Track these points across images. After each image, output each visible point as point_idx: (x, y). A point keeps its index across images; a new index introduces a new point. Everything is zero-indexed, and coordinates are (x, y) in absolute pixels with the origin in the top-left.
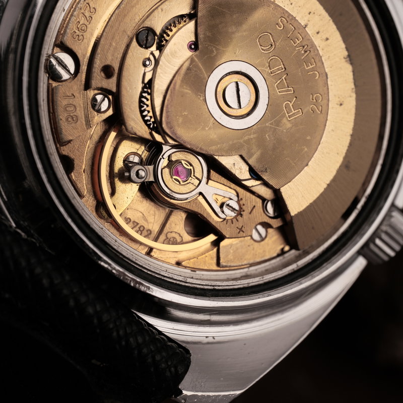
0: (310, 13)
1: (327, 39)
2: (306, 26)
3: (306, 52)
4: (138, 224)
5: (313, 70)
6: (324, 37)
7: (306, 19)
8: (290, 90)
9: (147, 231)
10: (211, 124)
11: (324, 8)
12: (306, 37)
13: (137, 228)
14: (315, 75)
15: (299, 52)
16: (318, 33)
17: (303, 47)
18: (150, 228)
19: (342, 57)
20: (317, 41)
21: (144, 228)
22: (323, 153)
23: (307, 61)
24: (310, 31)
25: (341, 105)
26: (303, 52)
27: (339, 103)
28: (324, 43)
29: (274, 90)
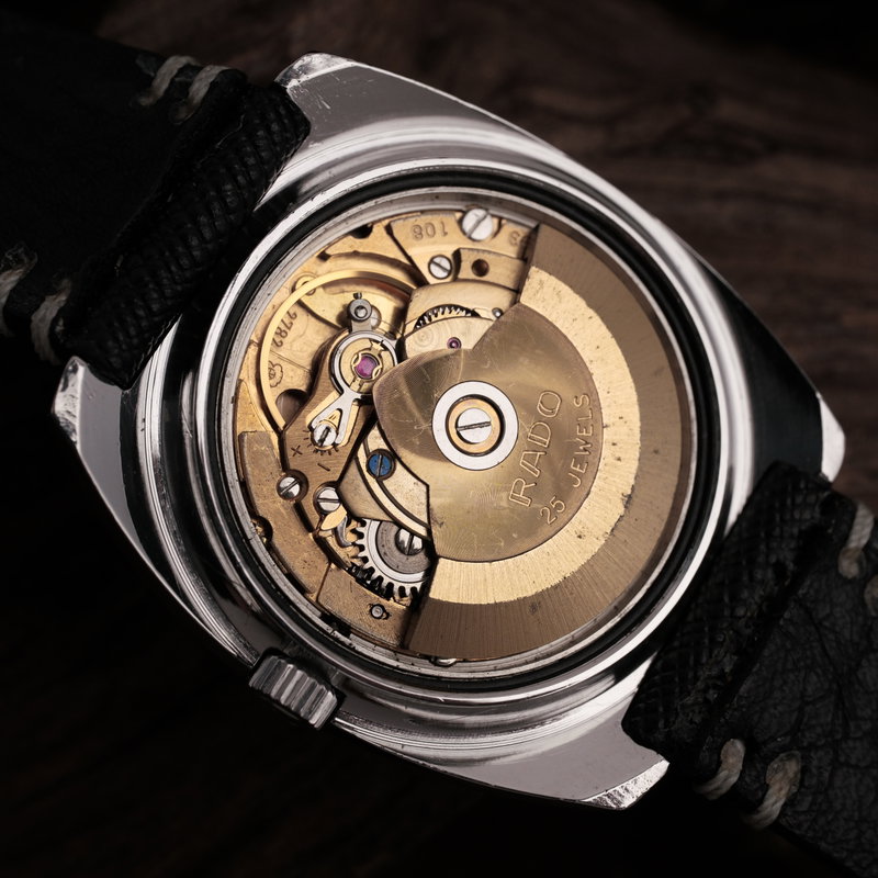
0: (621, 418)
1: (619, 459)
2: (607, 426)
3: (585, 450)
4: (289, 328)
5: (578, 474)
6: (618, 455)
7: (612, 420)
8: (536, 472)
9: (281, 342)
10: (423, 428)
11: (641, 427)
12: (597, 436)
13: (283, 328)
14: (575, 482)
15: (578, 444)
16: (614, 444)
17: (587, 443)
18: (284, 346)
19: (621, 492)
20: (607, 451)
21: (284, 337)
22: (518, 566)
23: (579, 461)
24: (607, 435)
25: (580, 537)
26: (581, 448)
27: (579, 533)
28: (611, 460)
29: (519, 456)
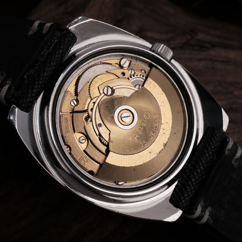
0: (167, 122)
1: (164, 134)
2: (162, 124)
3: (155, 129)
5: (152, 136)
6: (164, 132)
7: (164, 122)
8: (141, 133)
10: (111, 115)
12: (159, 126)
14: (151, 137)
15: (154, 127)
16: (164, 129)
17: (156, 128)
19: (163, 142)
20: (161, 131)
22: (131, 158)
23: (153, 132)
24: (162, 126)
25: (150, 153)
27: (150, 152)
28: (162, 133)
29: (137, 128)
